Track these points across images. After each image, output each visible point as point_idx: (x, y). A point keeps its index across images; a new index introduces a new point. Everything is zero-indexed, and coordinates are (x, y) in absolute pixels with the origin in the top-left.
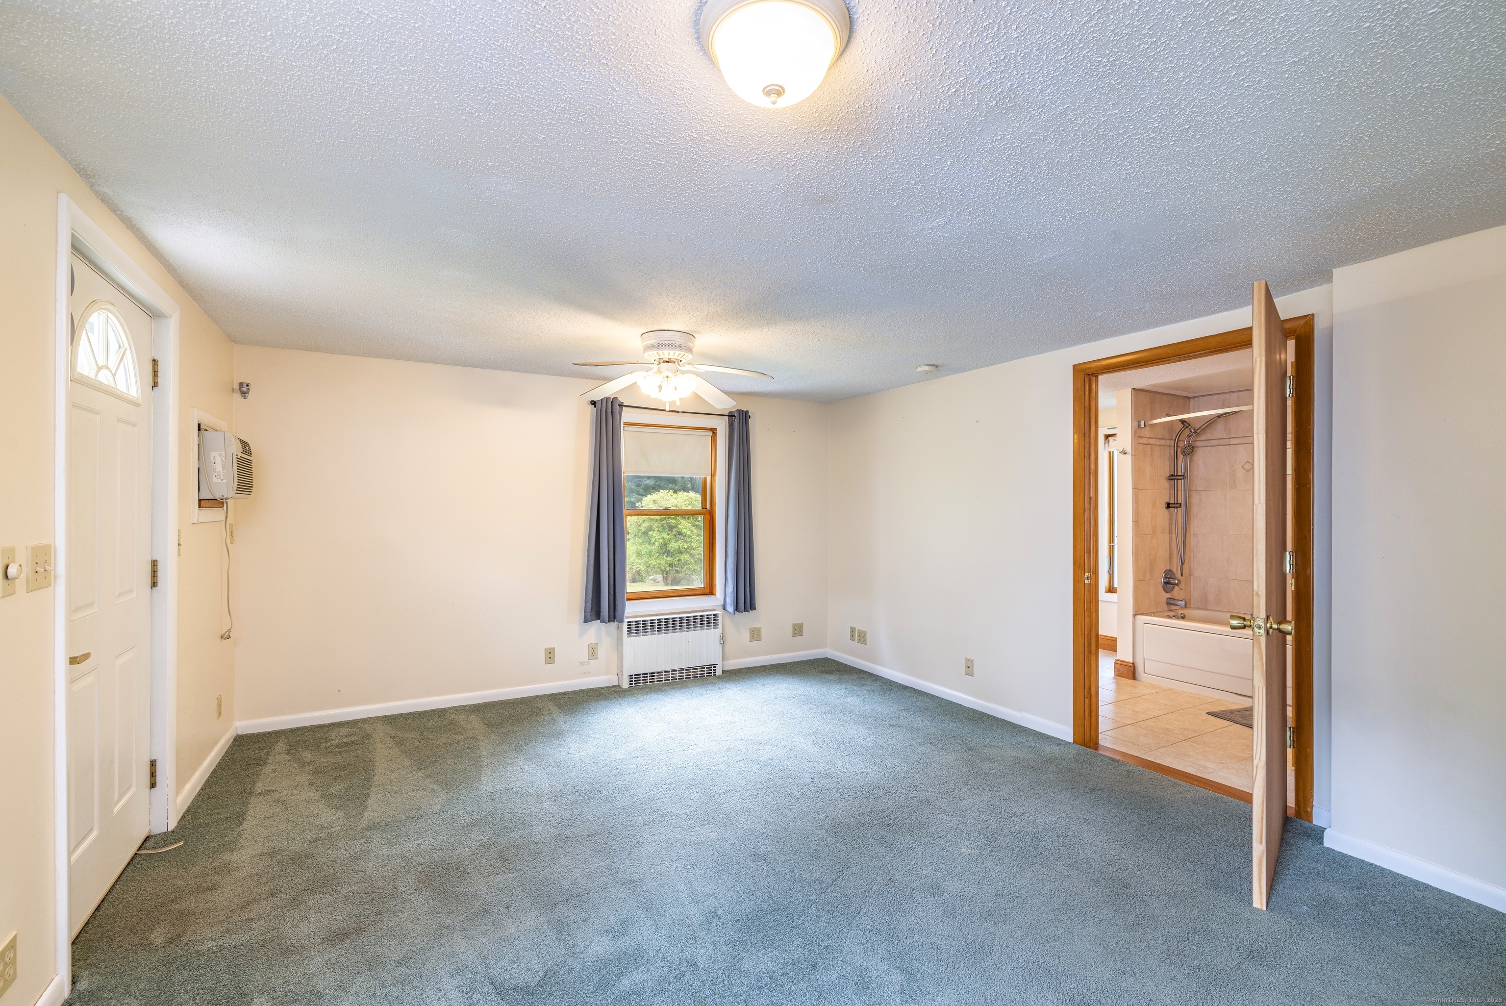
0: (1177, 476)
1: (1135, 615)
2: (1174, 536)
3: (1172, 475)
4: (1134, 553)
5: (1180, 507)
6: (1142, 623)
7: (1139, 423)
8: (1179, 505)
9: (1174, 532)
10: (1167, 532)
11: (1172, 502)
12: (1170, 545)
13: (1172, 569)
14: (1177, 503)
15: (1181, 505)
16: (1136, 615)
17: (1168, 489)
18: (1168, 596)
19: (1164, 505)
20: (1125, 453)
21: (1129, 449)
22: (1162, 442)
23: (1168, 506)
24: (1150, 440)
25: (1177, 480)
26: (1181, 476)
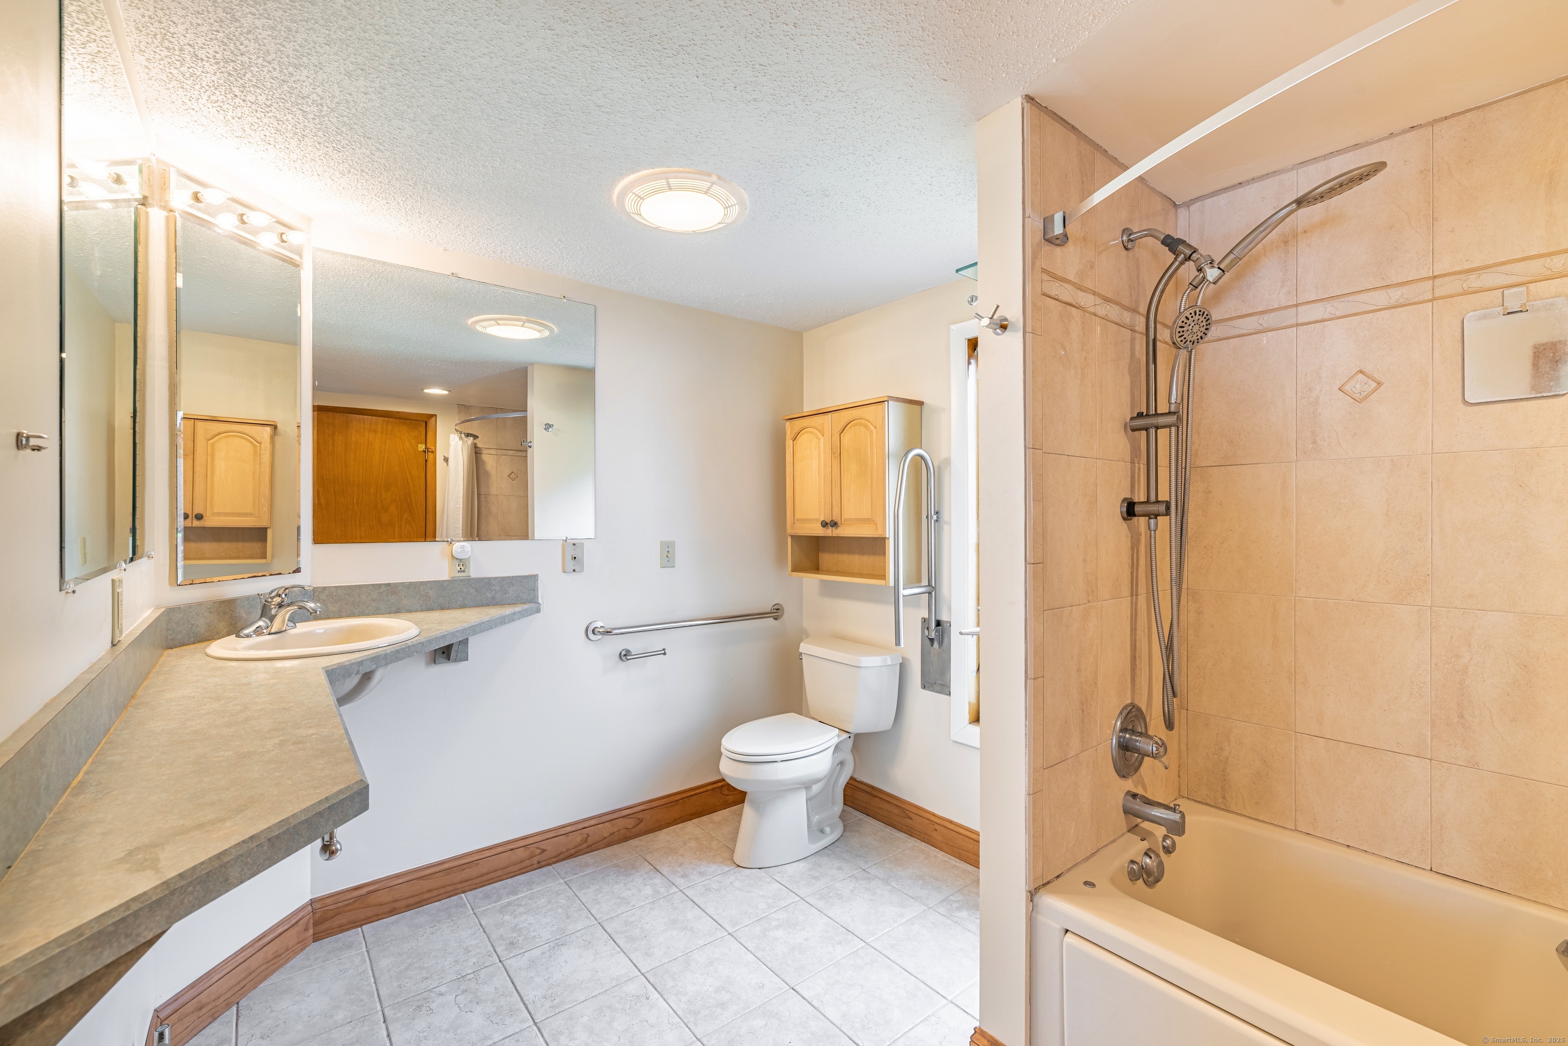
0: (1157, 415)
1: (1032, 895)
2: (1142, 599)
3: (1140, 415)
4: (1031, 674)
5: (1167, 512)
6: (1058, 927)
7: (1048, 222)
8: (1162, 508)
9: (1142, 589)
10: (1126, 591)
11: (1140, 496)
12: (1133, 630)
13: (1137, 702)
14: (1157, 502)
15: (1168, 508)
16: (1037, 889)
17: (1128, 458)
18: (1129, 785)
19: (1117, 509)
20: (1004, 327)
21: (1013, 311)
22: (1113, 312)
23: (1130, 510)
24: (1081, 294)
25: (1157, 428)
26: (1170, 413)
